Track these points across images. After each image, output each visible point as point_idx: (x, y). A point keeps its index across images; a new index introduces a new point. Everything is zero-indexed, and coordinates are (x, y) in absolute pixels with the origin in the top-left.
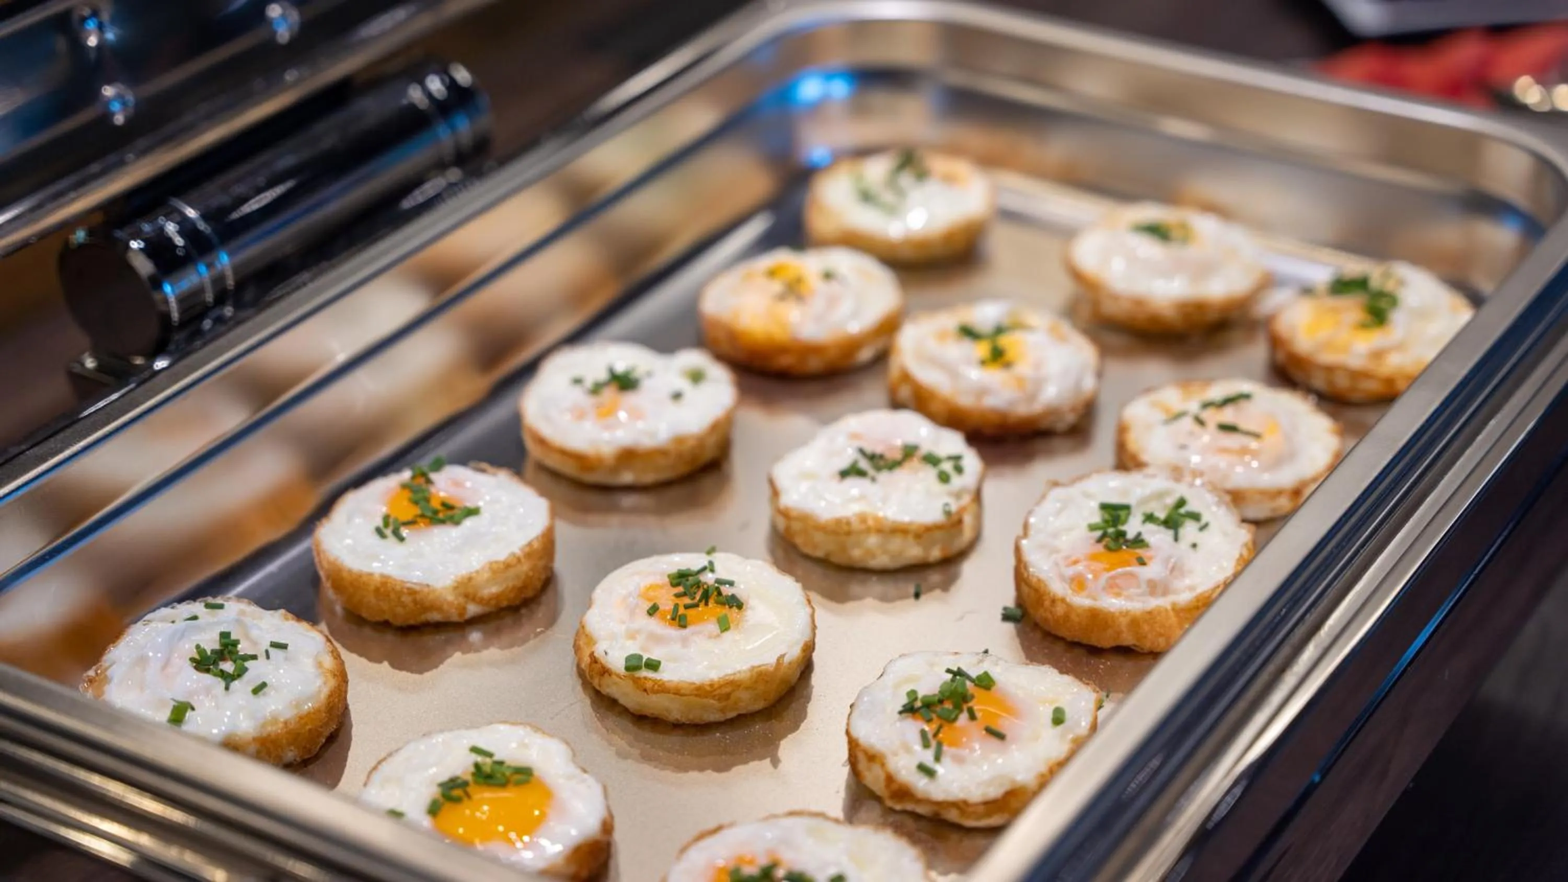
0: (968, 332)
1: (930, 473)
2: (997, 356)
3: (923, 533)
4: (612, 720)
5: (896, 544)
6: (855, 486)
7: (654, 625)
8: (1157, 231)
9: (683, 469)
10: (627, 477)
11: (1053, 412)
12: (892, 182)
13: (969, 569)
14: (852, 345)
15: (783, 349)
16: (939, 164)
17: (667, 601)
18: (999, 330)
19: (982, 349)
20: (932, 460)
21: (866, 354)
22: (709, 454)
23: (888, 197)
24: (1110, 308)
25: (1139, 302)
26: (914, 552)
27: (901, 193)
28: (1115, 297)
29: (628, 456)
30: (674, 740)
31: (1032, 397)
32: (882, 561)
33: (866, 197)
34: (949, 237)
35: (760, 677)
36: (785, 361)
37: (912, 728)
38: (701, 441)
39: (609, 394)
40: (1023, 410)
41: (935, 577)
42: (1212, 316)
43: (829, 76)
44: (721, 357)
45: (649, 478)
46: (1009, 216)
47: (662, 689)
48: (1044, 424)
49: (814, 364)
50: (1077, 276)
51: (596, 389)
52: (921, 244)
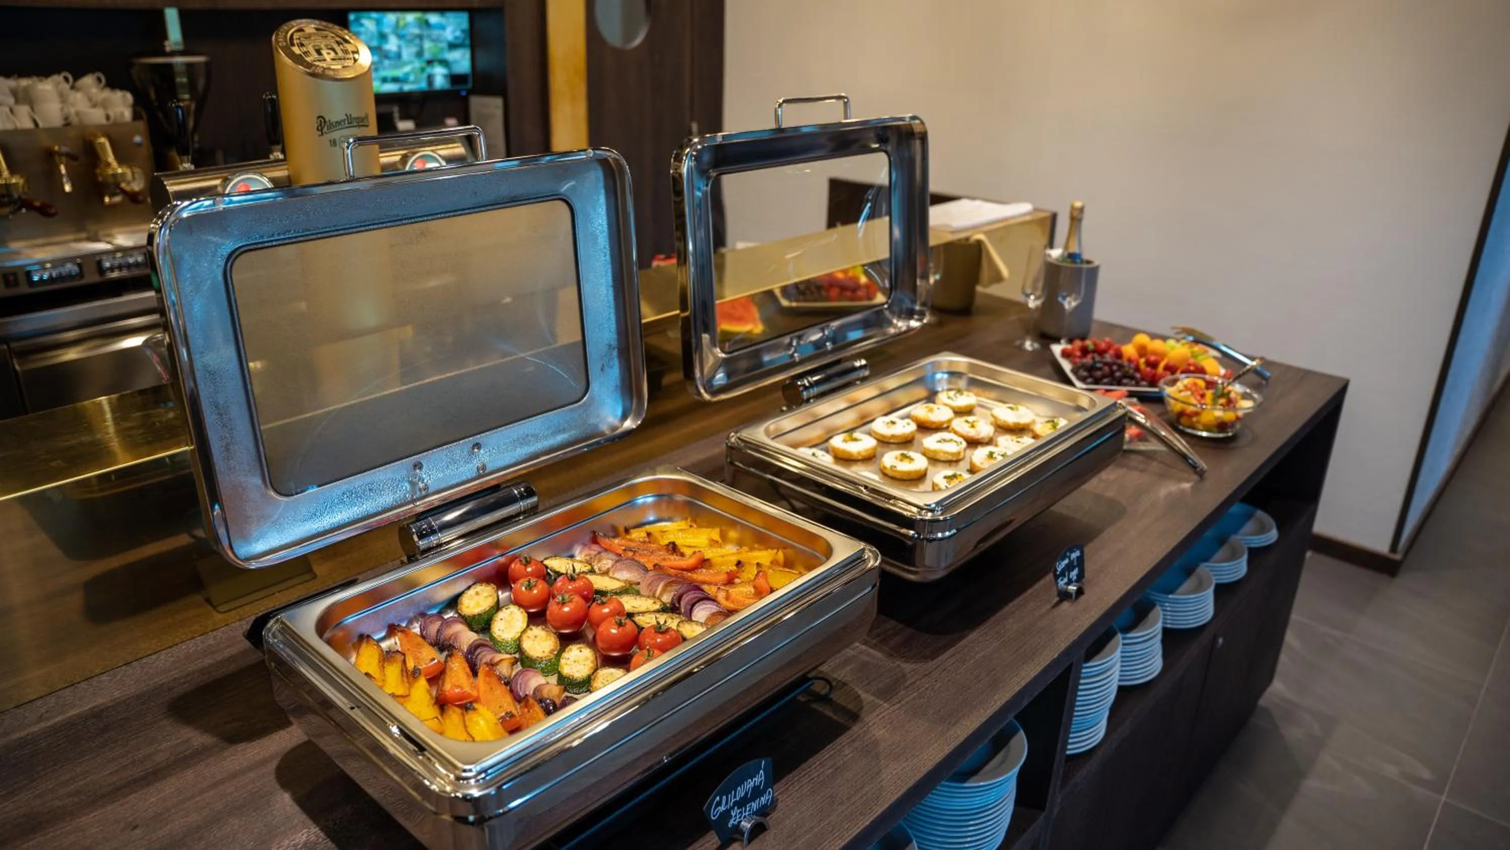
0: (967, 421)
1: (955, 444)
2: (973, 426)
3: (952, 454)
4: (886, 478)
5: (946, 455)
6: (939, 444)
7: (896, 461)
8: (1011, 408)
9: (904, 441)
10: (892, 441)
11: (983, 438)
12: (955, 395)
13: (961, 463)
14: (943, 423)
15: (927, 422)
16: (965, 393)
17: (899, 457)
18: (974, 422)
19: (970, 425)
20: (956, 442)
21: (945, 426)
22: (909, 439)
23: (954, 398)
24: (999, 422)
25: (1005, 422)
26: (950, 458)
27: (957, 397)
28: (1000, 420)
29: (893, 436)
30: (897, 483)
31: (979, 435)
32: (943, 459)
33: (949, 398)
34: (966, 407)
35: (916, 472)
36: (928, 425)
37: (945, 480)
38: (908, 435)
39: (890, 425)
40: (977, 437)
41: (954, 464)
42: (1021, 427)
43: (943, 373)
44: (913, 420)
45: (896, 441)
46: (982, 406)
47: (897, 471)
48: (981, 441)
49: (934, 426)
50: (993, 416)
51: (888, 423)
52: (960, 408)
